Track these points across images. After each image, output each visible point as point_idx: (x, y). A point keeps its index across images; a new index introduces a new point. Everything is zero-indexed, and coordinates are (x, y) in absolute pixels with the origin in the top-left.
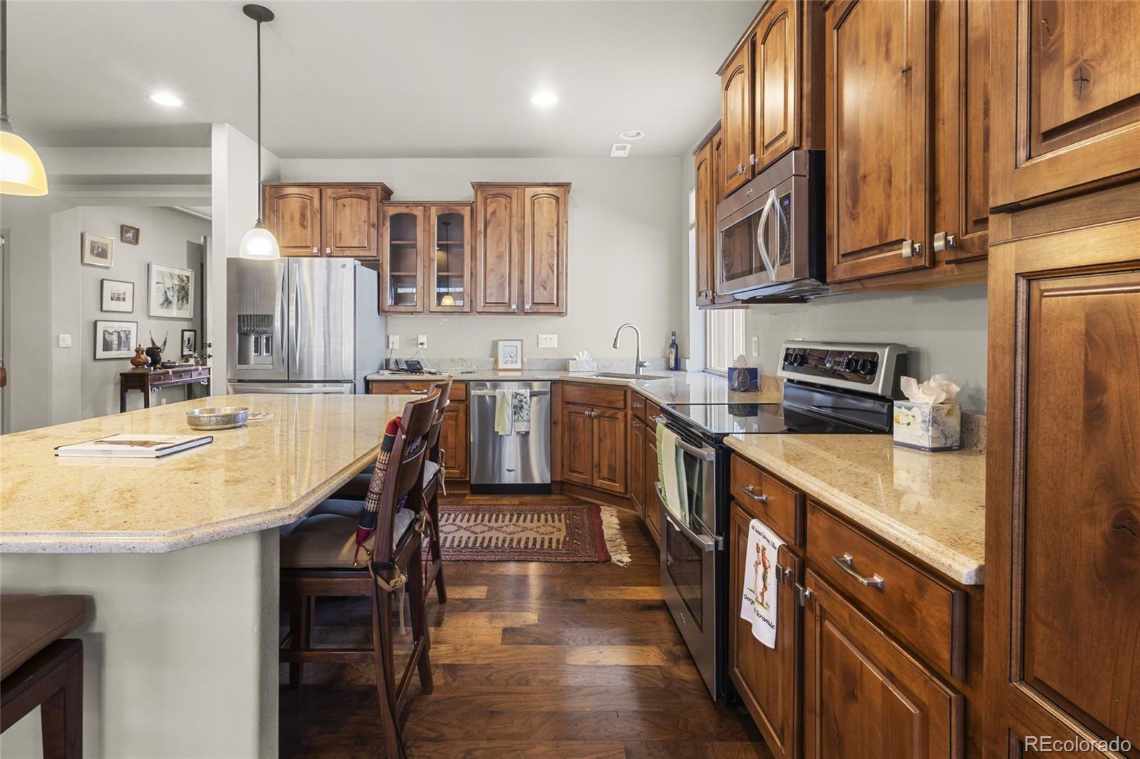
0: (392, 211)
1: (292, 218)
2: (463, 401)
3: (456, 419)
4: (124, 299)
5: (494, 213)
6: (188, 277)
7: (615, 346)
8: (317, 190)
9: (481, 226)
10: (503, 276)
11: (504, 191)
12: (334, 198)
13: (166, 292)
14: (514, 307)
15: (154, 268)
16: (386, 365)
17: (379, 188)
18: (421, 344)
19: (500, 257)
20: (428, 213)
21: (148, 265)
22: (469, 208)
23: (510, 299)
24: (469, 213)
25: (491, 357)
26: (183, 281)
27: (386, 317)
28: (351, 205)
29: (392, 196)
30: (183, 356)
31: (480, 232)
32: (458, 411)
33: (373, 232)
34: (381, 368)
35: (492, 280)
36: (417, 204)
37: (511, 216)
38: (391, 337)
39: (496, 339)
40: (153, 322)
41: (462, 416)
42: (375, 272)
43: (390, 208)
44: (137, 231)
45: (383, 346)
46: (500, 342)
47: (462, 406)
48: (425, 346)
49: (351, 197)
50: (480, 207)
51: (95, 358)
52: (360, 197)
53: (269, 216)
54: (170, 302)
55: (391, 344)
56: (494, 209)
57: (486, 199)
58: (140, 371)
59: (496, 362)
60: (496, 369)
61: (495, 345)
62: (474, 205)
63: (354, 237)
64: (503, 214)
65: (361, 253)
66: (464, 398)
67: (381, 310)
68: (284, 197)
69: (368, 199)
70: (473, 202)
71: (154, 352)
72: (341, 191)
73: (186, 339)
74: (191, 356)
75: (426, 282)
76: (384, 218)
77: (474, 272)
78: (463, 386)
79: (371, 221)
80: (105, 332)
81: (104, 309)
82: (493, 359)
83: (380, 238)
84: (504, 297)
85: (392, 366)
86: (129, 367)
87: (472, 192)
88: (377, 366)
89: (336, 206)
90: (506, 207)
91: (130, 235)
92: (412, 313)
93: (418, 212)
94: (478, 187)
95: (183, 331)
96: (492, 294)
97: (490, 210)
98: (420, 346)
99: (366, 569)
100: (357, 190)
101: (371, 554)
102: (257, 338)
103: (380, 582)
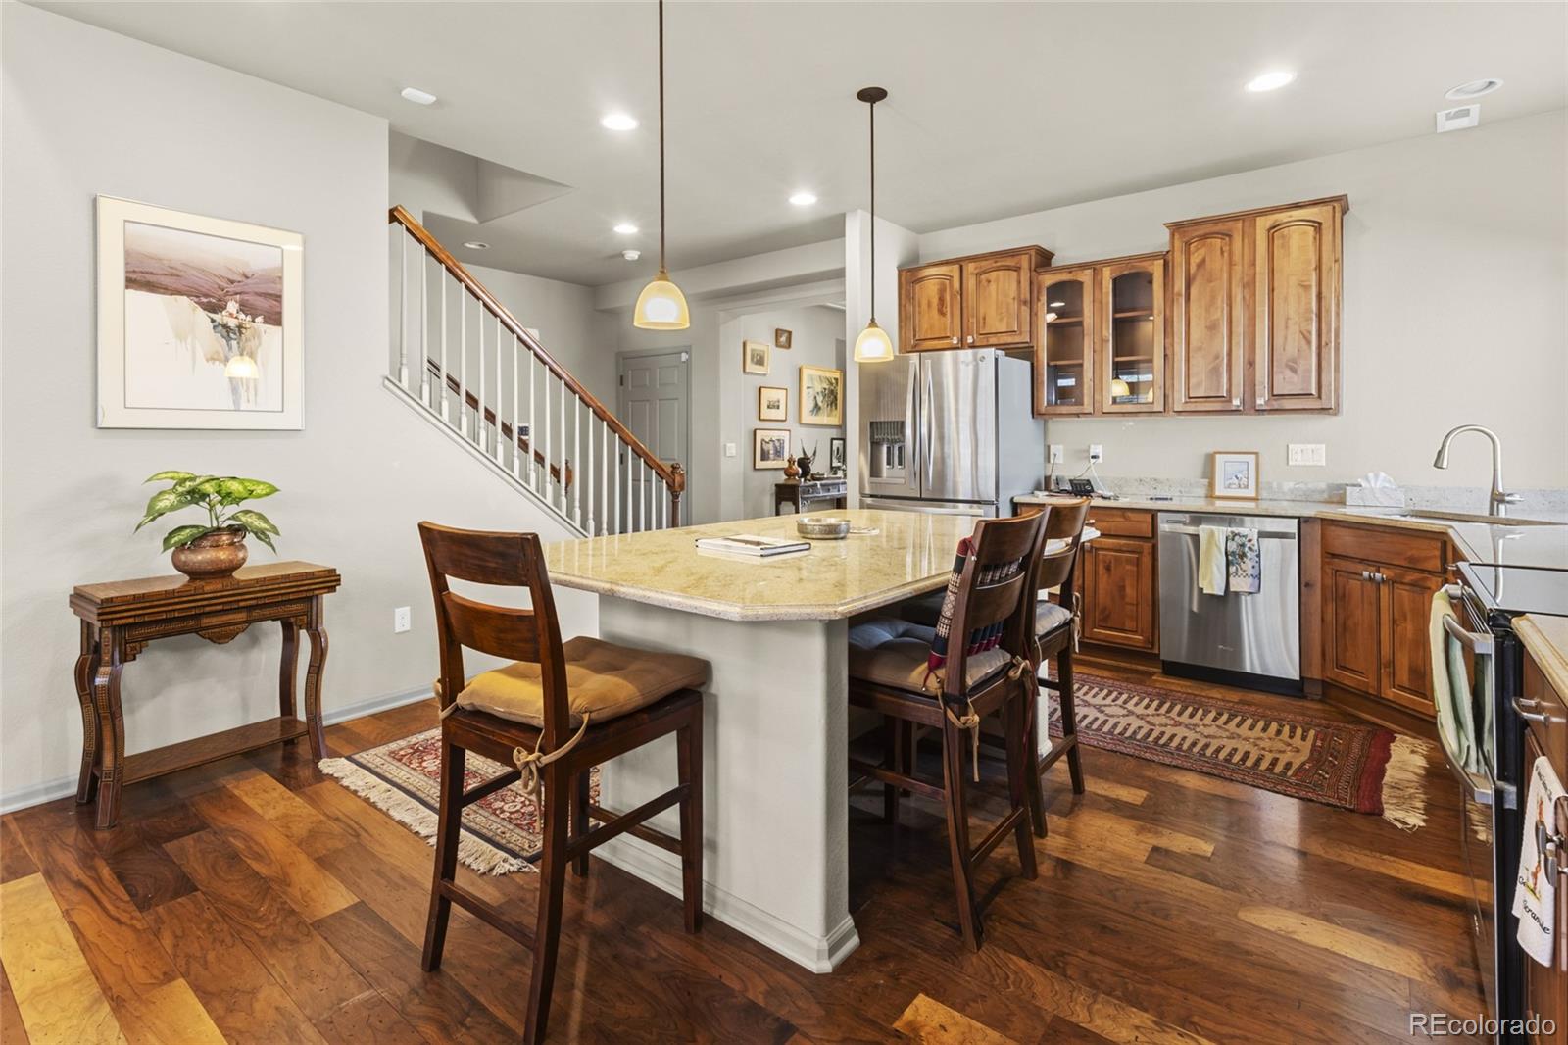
0: (1049, 280)
1: (929, 305)
2: (1148, 538)
3: (1138, 563)
4: (778, 407)
5: (1202, 264)
6: (836, 380)
7: (1437, 464)
8: (956, 267)
9: (1180, 285)
10: (1217, 357)
11: (1220, 227)
12: (977, 274)
13: (815, 398)
14: (1236, 402)
15: (806, 372)
16: (1045, 484)
17: (1033, 253)
18: (1093, 457)
19: (1213, 328)
20: (1099, 278)
21: (800, 370)
22: (1162, 261)
23: (1229, 391)
24: (1162, 268)
25: (1203, 478)
26: (831, 384)
27: (1045, 422)
28: (997, 280)
29: (1053, 260)
30: (832, 467)
31: (1180, 295)
32: (1140, 553)
33: (1025, 310)
34: (1038, 488)
35: (1199, 364)
36: (1083, 266)
37: (1231, 264)
38: (1052, 447)
39: (1211, 450)
40: (803, 430)
41: (1147, 560)
42: (1027, 364)
43: (1046, 277)
44: (790, 333)
45: (1041, 459)
46: (1218, 456)
47: (1147, 546)
48: (1100, 460)
49: (998, 269)
50: (1179, 258)
51: (755, 469)
52: (1009, 268)
53: (905, 306)
54: (820, 408)
55: (1052, 457)
56: (1201, 257)
57: (1188, 244)
58: (791, 482)
59: (1211, 486)
60: (1211, 496)
61: (1210, 460)
62: (1170, 257)
63: (1001, 319)
64: (1217, 263)
65: (1009, 339)
66: (1150, 535)
67: (1035, 412)
68: (921, 280)
69: (1017, 269)
70: (1168, 252)
71: (804, 463)
72: (985, 264)
73: (835, 448)
74: (839, 468)
75: (1097, 371)
76: (1039, 292)
77: (1169, 352)
78: (1149, 517)
79: (1022, 297)
80: (763, 440)
81: (762, 417)
82: (1206, 481)
83: (1034, 318)
84: (1219, 387)
85: (1053, 487)
86: (782, 478)
87: (1166, 233)
88: (1031, 484)
89: (978, 283)
90: (1222, 252)
91: (784, 339)
92: (1078, 415)
93: (1085, 277)
94: (1177, 228)
95: (832, 439)
96: (1198, 385)
97: (1195, 259)
98: (1092, 460)
99: (935, 698)
100: (1003, 259)
101: (941, 682)
102: (888, 448)
103: (950, 714)
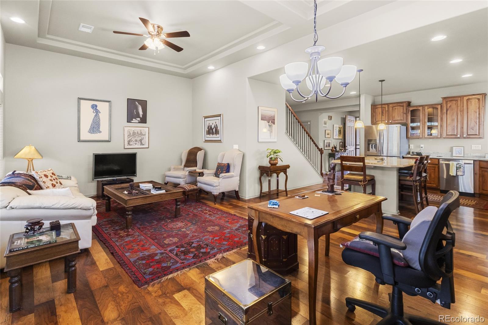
0: (411, 109)
1: (379, 113)
2: (437, 164)
3: (434, 170)
4: (329, 134)
5: (450, 106)
6: (341, 127)
8: (387, 105)
9: (445, 111)
10: (454, 126)
11: (455, 99)
12: (392, 107)
14: (459, 136)
15: (335, 126)
16: (409, 153)
17: (407, 103)
18: (422, 147)
19: (453, 120)
20: (424, 108)
21: (333, 125)
22: (440, 106)
23: (457, 133)
24: (440, 107)
25: (450, 152)
26: (340, 128)
27: (409, 139)
28: (397, 109)
29: (411, 103)
30: (340, 149)
31: (445, 113)
32: (435, 167)
33: (405, 115)
34: (407, 154)
35: (449, 128)
36: (420, 106)
37: (458, 107)
38: (410, 145)
39: (452, 146)
40: (334, 140)
41: (437, 169)
42: (405, 127)
43: (411, 108)
44: (331, 117)
45: (408, 148)
46: (454, 147)
47: (437, 166)
48: (423, 148)
49: (398, 106)
50: (445, 105)
51: (324, 149)
52: (401, 106)
53: (373, 113)
55: (410, 148)
56: (450, 105)
57: (447, 102)
58: (332, 153)
59: (452, 154)
60: (452, 156)
61: (452, 148)
62: (442, 105)
63: (399, 117)
64: (454, 106)
65: (401, 121)
66: (438, 164)
67: (407, 137)
68: (377, 108)
69: (403, 106)
70: (442, 104)
71: (335, 148)
72: (394, 105)
73: (341, 144)
74: (342, 149)
75: (423, 129)
76: (408, 111)
77: (442, 125)
78: (437, 160)
79: (404, 112)
81: (326, 137)
82: (451, 153)
83: (407, 117)
84: (454, 133)
85: (411, 153)
86: (330, 152)
87: (442, 99)
88: (406, 153)
89: (393, 109)
90: (455, 104)
92: (418, 138)
93: (421, 108)
94: (444, 98)
95: (340, 142)
96: (449, 132)
97: (448, 105)
98: (421, 148)
99: (412, 181)
100: (400, 104)
101: (413, 179)
102: (372, 145)
103: (414, 183)
